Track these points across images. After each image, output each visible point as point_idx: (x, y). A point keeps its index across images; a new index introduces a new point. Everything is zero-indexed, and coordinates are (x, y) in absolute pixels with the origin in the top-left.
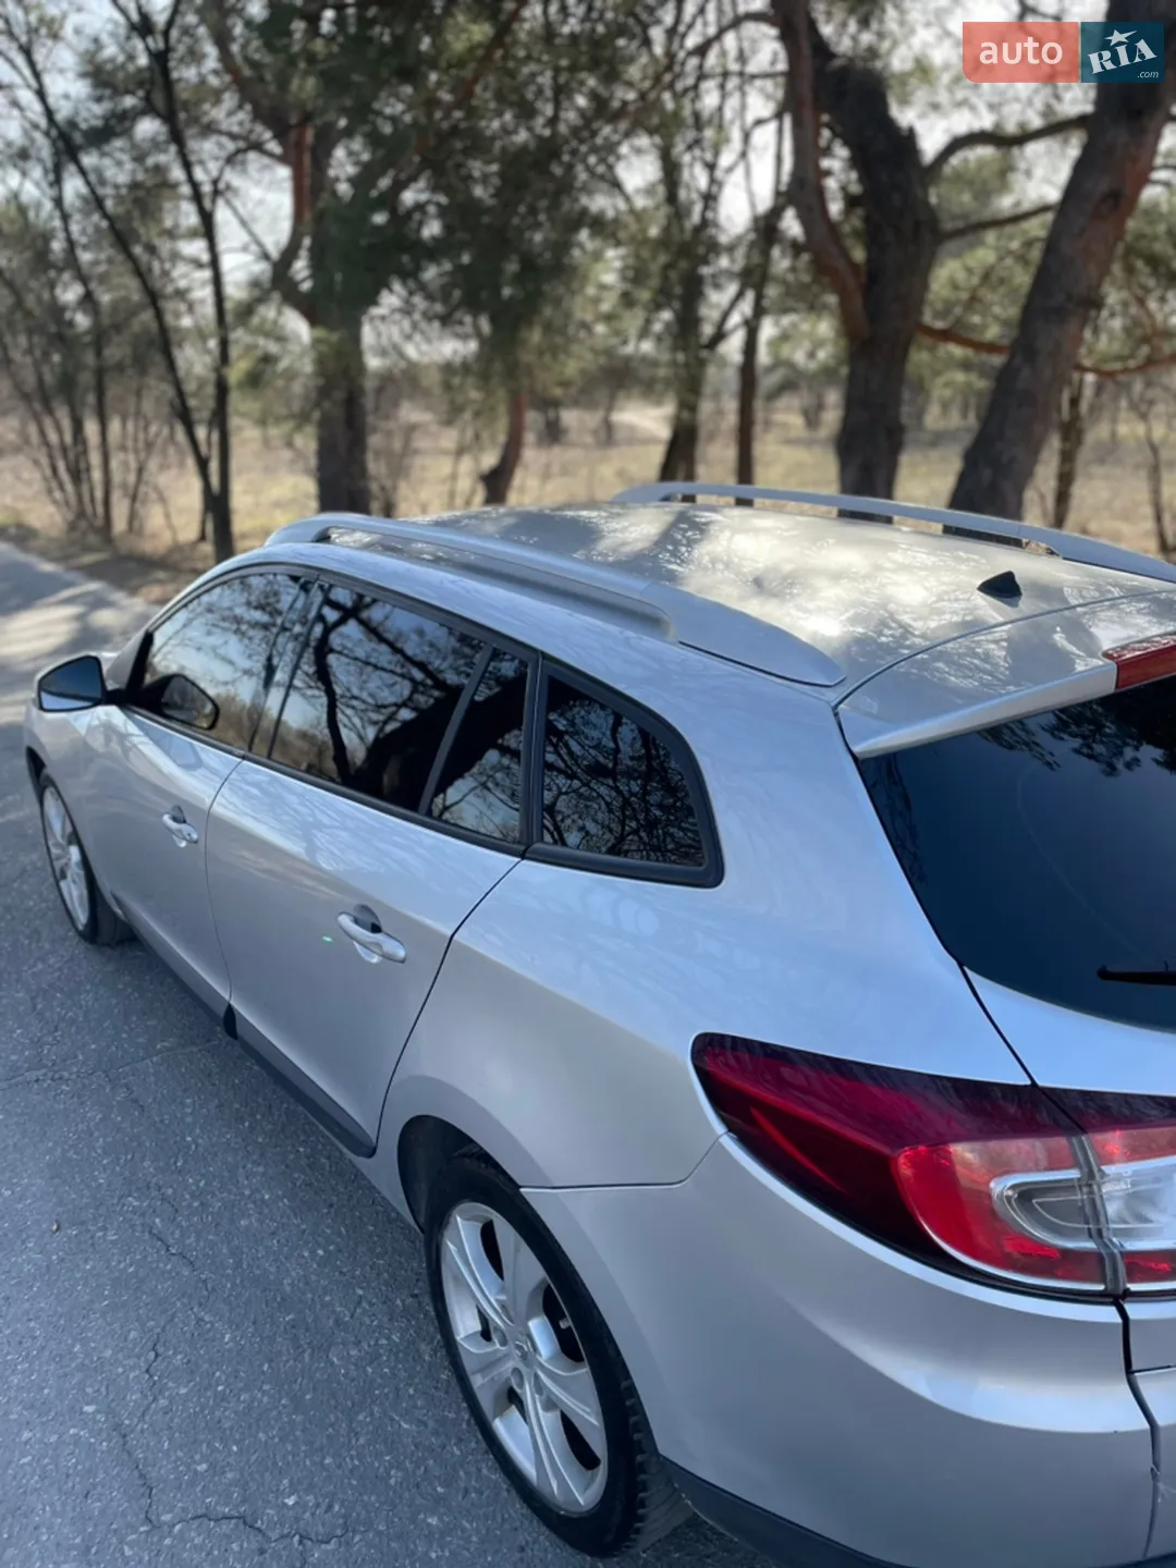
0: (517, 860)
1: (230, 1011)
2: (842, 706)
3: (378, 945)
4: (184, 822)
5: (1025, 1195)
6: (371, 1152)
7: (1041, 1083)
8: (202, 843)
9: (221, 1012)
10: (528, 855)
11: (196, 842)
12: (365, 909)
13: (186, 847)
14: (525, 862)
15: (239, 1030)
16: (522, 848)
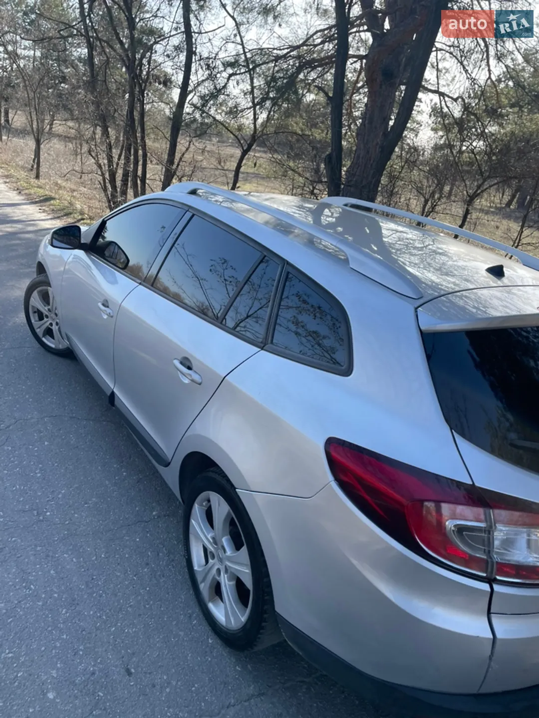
0: (259, 349)
1: (113, 393)
2: (420, 308)
3: (190, 375)
4: (108, 307)
5: (460, 530)
6: (167, 464)
7: (477, 484)
8: (115, 317)
9: (109, 393)
10: (264, 348)
11: (112, 317)
12: (186, 359)
13: (107, 318)
14: (262, 351)
15: (116, 403)
16: (262, 345)
